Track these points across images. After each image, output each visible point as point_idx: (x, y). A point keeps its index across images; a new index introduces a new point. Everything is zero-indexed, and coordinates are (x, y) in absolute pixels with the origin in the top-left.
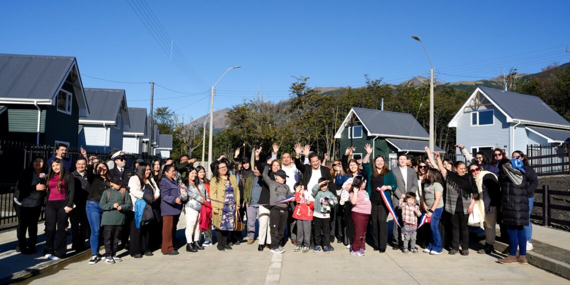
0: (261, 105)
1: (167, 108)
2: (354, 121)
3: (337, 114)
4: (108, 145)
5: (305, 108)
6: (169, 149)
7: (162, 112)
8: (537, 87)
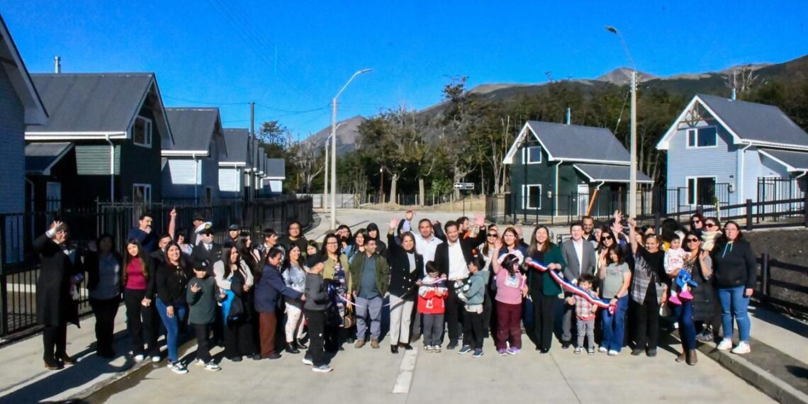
0: (404, 115)
1: (276, 122)
2: (530, 141)
3: (508, 126)
4: (200, 182)
5: (463, 119)
6: (280, 178)
7: (269, 128)
8: (778, 91)
